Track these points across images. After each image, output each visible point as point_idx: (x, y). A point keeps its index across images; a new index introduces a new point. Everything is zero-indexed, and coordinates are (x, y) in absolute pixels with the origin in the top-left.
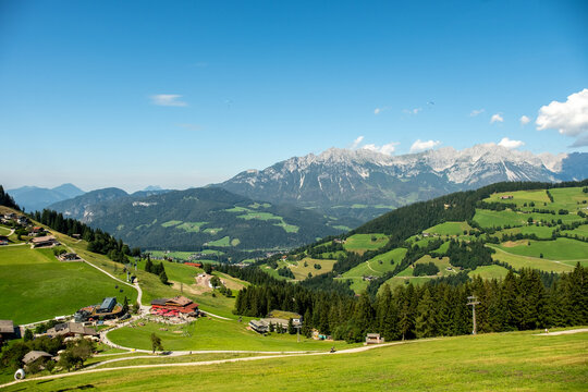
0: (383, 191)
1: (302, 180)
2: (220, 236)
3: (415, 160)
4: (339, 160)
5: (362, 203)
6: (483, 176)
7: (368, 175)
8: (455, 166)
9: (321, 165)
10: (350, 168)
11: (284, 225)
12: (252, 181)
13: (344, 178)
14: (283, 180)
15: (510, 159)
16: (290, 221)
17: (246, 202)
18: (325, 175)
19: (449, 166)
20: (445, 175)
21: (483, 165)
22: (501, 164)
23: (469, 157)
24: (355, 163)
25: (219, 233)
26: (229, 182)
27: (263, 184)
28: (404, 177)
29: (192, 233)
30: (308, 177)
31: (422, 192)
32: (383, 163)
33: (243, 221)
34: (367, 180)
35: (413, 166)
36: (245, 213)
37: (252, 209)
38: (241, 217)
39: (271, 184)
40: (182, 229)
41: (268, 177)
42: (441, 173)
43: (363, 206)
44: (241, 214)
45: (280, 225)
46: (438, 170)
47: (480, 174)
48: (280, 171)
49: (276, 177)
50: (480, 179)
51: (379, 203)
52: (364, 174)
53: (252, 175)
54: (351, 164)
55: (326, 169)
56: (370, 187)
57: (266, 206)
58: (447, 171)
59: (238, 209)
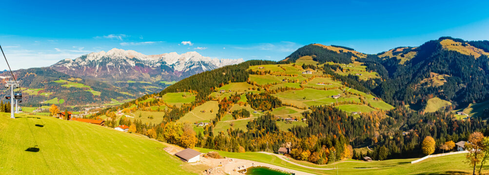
0: (143, 74)
1: (97, 66)
2: (52, 97)
3: (158, 58)
4: (118, 56)
5: (132, 80)
6: (192, 68)
7: (134, 65)
8: (178, 62)
9: (108, 58)
10: (125, 61)
11: (92, 91)
12: (68, 66)
13: (122, 66)
14: (86, 66)
15: (203, 60)
16: (95, 89)
17: (65, 77)
18: (111, 64)
19: (174, 62)
20: (173, 67)
21: (191, 62)
22: (199, 62)
23: (184, 58)
24: (127, 58)
25: (51, 95)
26: (54, 66)
27: (74, 67)
28: (153, 67)
29: (33, 96)
30: (101, 64)
31: (163, 75)
32: (142, 59)
33: (65, 88)
34: (134, 68)
35: (157, 61)
36: (66, 83)
37: (70, 81)
38: (65, 86)
39: (79, 68)
40: (26, 94)
41: (77, 63)
42: (171, 66)
43: (133, 82)
44: (64, 84)
45: (88, 90)
46: (170, 64)
47: (190, 67)
48: (84, 60)
49: (82, 63)
50: (190, 69)
51: (142, 80)
52: (132, 64)
53: (68, 62)
54: (125, 58)
55: (111, 60)
56: (136, 71)
57: (79, 80)
58: (173, 65)
59: (61, 81)
